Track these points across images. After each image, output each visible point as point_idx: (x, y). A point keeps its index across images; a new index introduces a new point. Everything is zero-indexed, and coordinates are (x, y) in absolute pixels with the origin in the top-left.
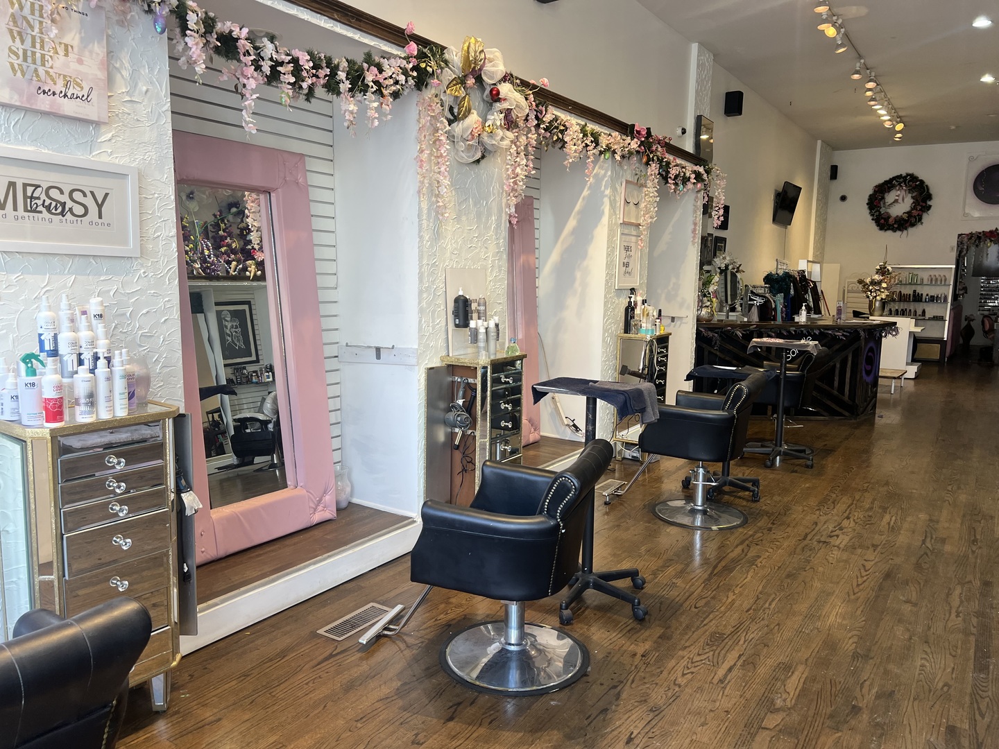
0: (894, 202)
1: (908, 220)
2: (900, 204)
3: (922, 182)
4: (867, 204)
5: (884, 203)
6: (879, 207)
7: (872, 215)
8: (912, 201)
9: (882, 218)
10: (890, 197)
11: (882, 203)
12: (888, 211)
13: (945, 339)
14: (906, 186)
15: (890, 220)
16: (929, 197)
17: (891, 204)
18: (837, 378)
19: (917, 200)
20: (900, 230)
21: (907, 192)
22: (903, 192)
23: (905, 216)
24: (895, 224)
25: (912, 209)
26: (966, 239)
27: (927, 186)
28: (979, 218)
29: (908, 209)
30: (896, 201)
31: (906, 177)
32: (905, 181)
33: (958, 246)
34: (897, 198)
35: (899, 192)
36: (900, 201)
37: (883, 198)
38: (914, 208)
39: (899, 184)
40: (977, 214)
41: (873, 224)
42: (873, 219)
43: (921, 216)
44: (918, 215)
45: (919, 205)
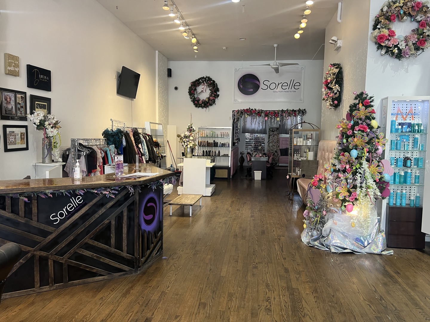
0: (201, 92)
1: (209, 102)
2: (204, 93)
3: (214, 81)
4: (188, 92)
5: (197, 92)
6: (194, 94)
7: (191, 98)
8: (210, 92)
9: (196, 100)
10: (200, 89)
11: (195, 92)
12: (199, 96)
13: (230, 167)
14: (206, 83)
15: (200, 102)
16: (218, 90)
17: (200, 93)
18: (113, 236)
19: (212, 91)
20: (205, 107)
21: (207, 86)
22: (205, 87)
23: (207, 100)
24: (202, 104)
25: (210, 96)
26: (236, 114)
27: (216, 84)
28: (242, 102)
29: (208, 96)
30: (202, 91)
31: (206, 78)
32: (205, 80)
33: (233, 117)
34: (203, 90)
35: (203, 86)
36: (204, 91)
37: (195, 89)
38: (211, 96)
39: (203, 82)
40: (240, 101)
41: (192, 103)
42: (191, 101)
43: (215, 100)
44: (213, 99)
45: (213, 93)
